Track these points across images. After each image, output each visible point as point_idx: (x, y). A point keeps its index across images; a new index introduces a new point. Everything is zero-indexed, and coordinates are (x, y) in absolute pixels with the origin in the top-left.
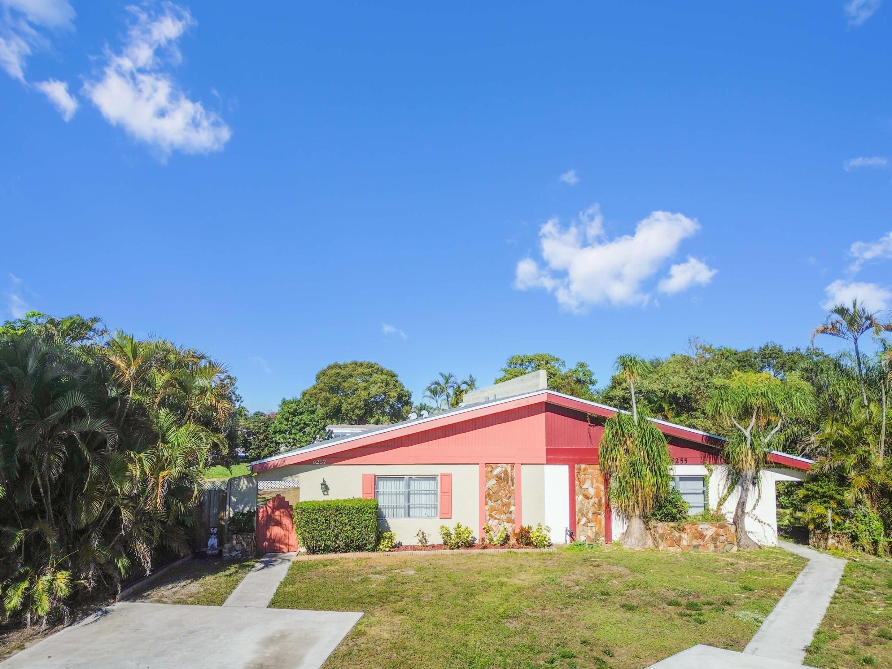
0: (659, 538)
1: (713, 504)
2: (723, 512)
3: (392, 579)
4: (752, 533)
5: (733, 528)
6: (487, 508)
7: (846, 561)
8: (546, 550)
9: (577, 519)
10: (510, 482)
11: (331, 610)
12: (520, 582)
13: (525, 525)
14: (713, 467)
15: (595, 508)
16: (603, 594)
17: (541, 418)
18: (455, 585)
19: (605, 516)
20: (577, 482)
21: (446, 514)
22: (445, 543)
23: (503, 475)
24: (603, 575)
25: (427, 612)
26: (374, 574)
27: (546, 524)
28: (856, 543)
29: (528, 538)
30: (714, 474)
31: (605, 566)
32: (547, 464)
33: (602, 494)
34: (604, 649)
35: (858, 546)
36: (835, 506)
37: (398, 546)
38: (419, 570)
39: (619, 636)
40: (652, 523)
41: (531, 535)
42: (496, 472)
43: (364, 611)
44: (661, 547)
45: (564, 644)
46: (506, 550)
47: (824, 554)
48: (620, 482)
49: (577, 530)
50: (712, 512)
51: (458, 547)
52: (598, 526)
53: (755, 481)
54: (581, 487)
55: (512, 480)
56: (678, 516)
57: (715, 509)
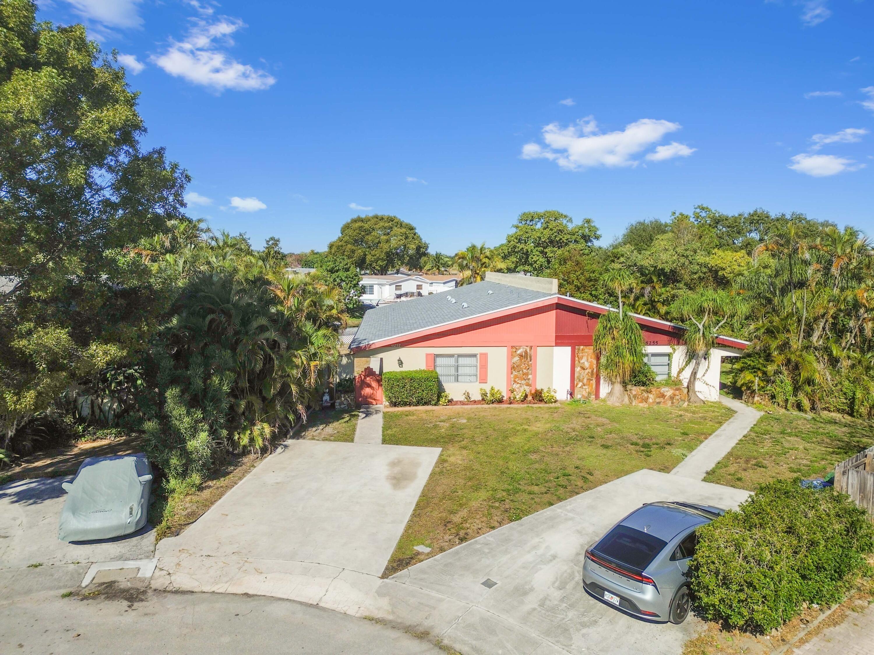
0: (633, 397)
1: (674, 373)
2: (681, 378)
3: (453, 426)
4: (700, 392)
5: (686, 391)
6: (512, 376)
7: (762, 413)
8: (553, 405)
9: (576, 384)
10: (529, 358)
11: (421, 446)
12: (537, 429)
13: (539, 388)
14: (676, 347)
15: (589, 376)
16: (590, 437)
17: (553, 314)
18: (495, 430)
19: (596, 381)
20: (577, 359)
21: (483, 380)
22: (483, 399)
23: (524, 354)
24: (591, 424)
25: (481, 448)
26: (440, 422)
27: (554, 388)
28: (774, 400)
29: (541, 396)
30: (677, 352)
31: (593, 417)
32: (555, 346)
33: (595, 366)
34: (588, 471)
35: (775, 402)
36: (760, 375)
37: (450, 402)
38: (469, 419)
39: (597, 464)
40: (629, 387)
41: (543, 395)
42: (519, 352)
43: (442, 447)
44: (634, 404)
45: (565, 468)
46: (526, 405)
47: (750, 408)
48: (608, 360)
49: (576, 391)
50: (673, 378)
51: (493, 403)
52: (590, 388)
53: (706, 356)
54: (579, 362)
55: (530, 357)
56: (648, 383)
57: (675, 376)
